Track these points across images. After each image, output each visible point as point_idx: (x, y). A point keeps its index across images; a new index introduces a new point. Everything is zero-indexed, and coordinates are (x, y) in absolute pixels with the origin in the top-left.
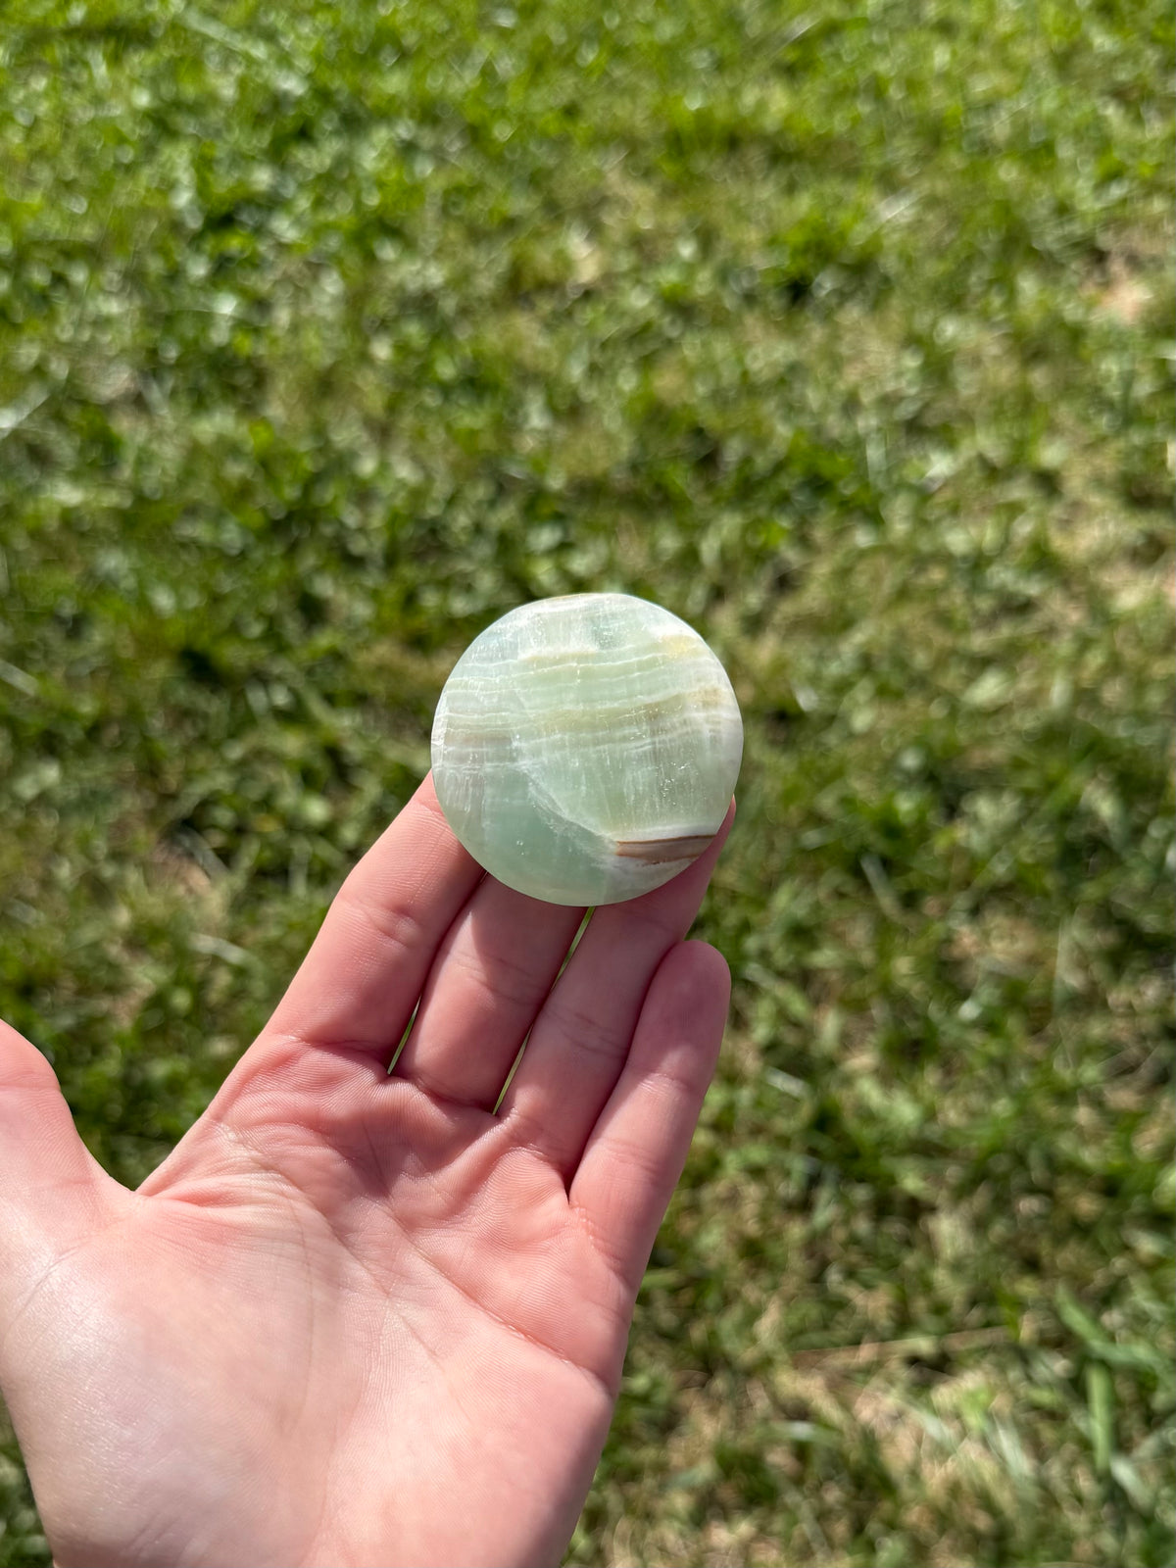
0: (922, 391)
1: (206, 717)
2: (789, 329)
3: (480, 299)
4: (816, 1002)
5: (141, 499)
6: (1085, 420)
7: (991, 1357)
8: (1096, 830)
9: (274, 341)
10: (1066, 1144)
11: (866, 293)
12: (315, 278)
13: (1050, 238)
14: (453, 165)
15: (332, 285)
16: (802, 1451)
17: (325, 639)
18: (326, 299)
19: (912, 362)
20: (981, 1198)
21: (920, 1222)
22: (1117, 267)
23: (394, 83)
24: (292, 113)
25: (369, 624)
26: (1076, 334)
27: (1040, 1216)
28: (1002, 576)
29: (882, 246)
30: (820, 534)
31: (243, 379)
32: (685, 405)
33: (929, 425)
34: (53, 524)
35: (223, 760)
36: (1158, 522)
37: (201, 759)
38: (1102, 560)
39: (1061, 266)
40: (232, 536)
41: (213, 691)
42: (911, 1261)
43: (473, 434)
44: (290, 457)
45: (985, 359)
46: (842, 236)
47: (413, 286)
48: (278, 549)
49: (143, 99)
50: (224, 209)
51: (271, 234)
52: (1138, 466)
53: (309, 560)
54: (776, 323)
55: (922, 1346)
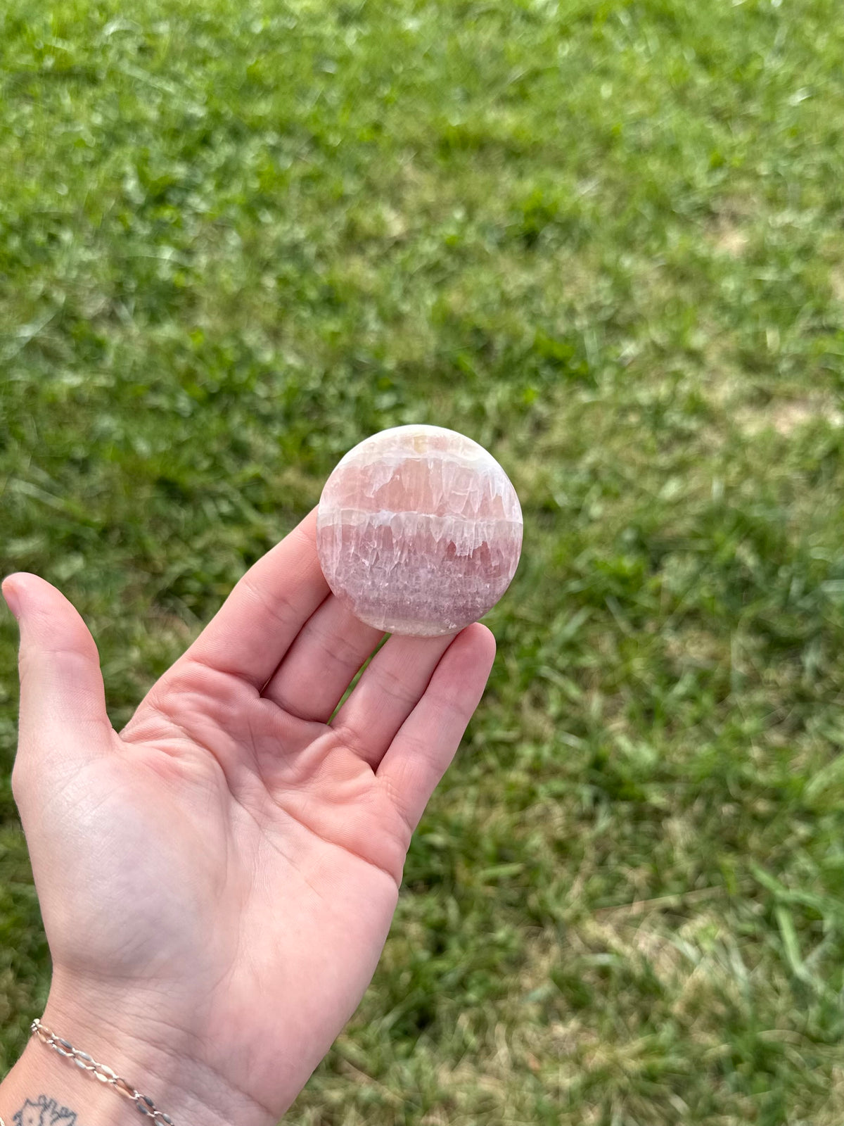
0: (613, 302)
1: (177, 521)
2: (528, 265)
3: (329, 247)
4: (585, 688)
5: (122, 383)
6: (716, 318)
7: (713, 905)
8: (745, 575)
9: (198, 277)
10: (747, 770)
11: (573, 241)
12: (222, 236)
13: (682, 206)
14: (304, 162)
15: (234, 239)
16: (604, 972)
17: (251, 470)
18: (230, 249)
19: (605, 284)
20: (698, 807)
21: (663, 823)
22: (724, 223)
23: (263, 108)
24: (197, 128)
25: (278, 459)
26: (705, 264)
27: (735, 816)
28: (674, 417)
29: (580, 211)
30: (559, 394)
31: (180, 301)
32: (468, 315)
33: (619, 323)
34: (63, 399)
35: (192, 549)
36: (764, 381)
37: (177, 549)
38: (733, 405)
39: (692, 222)
40: (184, 403)
41: (181, 505)
42: (659, 849)
43: (335, 335)
44: (217, 351)
45: (650, 281)
46: (555, 205)
47: (286, 240)
48: (216, 411)
49: (97, 119)
50: (158, 192)
51: (190, 206)
52: (750, 346)
53: (237, 419)
54: (520, 261)
55: (671, 902)
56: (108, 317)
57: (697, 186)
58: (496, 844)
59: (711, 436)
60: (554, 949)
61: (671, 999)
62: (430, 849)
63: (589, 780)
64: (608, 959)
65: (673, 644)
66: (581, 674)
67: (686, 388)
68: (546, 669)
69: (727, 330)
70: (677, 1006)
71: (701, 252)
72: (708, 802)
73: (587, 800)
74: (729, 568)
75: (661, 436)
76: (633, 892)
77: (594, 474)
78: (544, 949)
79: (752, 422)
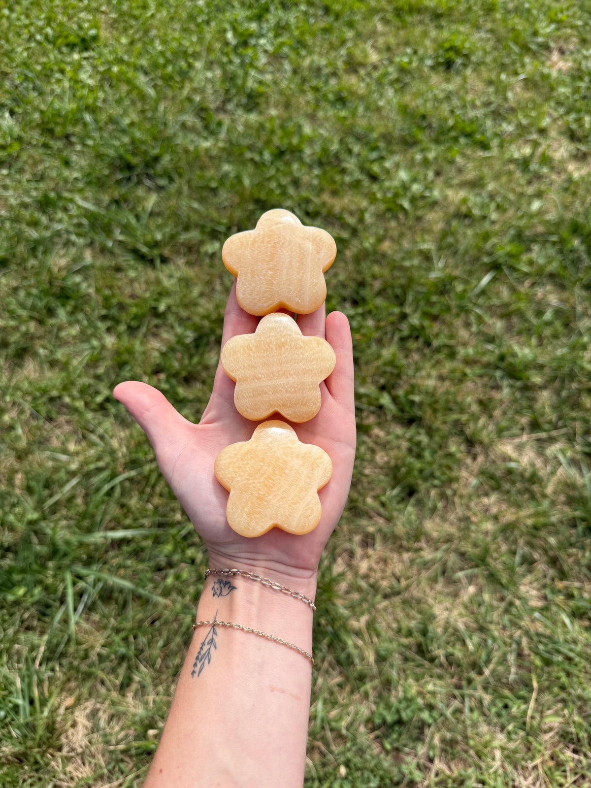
0: (498, 100)
2: (448, 79)
3: (339, 69)
4: (492, 317)
5: (231, 144)
6: (555, 109)
9: (268, 87)
10: (584, 364)
11: (472, 65)
12: (281, 64)
14: (321, 20)
15: (287, 66)
17: (304, 193)
18: (285, 71)
20: (557, 384)
22: (555, 54)
25: (318, 187)
26: (548, 78)
28: (534, 166)
29: (475, 48)
30: (469, 152)
32: (417, 107)
33: (500, 112)
34: (202, 154)
36: (583, 147)
39: (538, 54)
40: (267, 157)
43: (345, 118)
45: (517, 88)
46: (461, 45)
47: (314, 65)
48: (284, 161)
50: (243, 38)
51: (261, 46)
52: (573, 126)
53: (295, 166)
54: (443, 76)
55: (543, 435)
56: (222, 109)
57: (542, 31)
58: (447, 401)
59: (554, 177)
60: (481, 459)
61: (545, 487)
62: (412, 403)
63: (497, 368)
64: (513, 465)
65: (540, 292)
66: (490, 309)
67: (540, 150)
68: (470, 306)
69: (561, 116)
70: (549, 490)
71: (546, 71)
72: (563, 381)
73: (498, 378)
74: (571, 251)
75: (527, 177)
76: (523, 429)
77: (492, 197)
78: (475, 458)
79: (578, 169)
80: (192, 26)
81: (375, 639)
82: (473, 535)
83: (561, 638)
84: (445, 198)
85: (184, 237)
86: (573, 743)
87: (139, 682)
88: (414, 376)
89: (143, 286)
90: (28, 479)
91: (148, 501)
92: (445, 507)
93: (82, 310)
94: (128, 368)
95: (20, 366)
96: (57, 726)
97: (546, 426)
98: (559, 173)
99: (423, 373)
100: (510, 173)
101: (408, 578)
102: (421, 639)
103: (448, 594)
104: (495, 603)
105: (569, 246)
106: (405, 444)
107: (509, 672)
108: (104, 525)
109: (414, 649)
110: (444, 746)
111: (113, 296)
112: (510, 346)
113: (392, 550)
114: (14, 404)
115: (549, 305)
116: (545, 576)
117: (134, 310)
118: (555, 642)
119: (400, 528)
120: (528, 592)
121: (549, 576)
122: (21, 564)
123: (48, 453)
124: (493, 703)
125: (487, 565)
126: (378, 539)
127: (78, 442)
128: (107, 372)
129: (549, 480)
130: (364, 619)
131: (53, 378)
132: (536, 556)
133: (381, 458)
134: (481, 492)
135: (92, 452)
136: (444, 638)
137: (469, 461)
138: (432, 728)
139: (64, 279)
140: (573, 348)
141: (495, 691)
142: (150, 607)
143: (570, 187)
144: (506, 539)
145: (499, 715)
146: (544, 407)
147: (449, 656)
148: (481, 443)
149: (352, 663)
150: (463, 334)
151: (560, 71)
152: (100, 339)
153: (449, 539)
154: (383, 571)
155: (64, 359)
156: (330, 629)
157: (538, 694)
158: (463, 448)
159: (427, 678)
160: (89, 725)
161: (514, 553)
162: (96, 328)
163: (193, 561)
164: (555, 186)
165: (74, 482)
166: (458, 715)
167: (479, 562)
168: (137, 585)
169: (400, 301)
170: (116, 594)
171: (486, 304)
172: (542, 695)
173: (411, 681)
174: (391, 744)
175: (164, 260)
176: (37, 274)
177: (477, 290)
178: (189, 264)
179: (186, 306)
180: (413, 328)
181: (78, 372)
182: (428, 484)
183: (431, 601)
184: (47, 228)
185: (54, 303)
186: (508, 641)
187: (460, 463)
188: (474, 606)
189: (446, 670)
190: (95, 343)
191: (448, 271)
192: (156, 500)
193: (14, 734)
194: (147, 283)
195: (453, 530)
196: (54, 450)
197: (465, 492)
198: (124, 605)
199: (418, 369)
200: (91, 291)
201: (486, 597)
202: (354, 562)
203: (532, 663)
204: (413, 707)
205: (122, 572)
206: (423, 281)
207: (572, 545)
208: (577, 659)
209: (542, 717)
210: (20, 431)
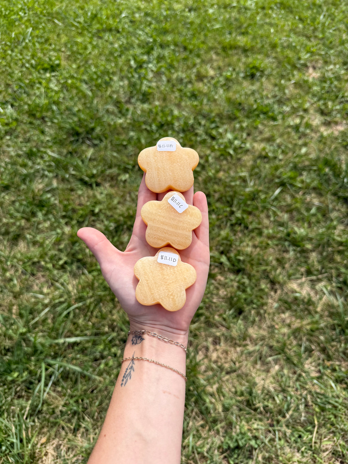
0: (280, 94)
3: (192, 79)
4: (282, 212)
5: (134, 121)
6: (312, 99)
9: (154, 89)
10: (336, 237)
11: (266, 76)
12: (160, 77)
13: (298, 64)
14: (182, 54)
15: (164, 78)
18: (163, 81)
21: (310, 253)
22: (311, 69)
23: (169, 38)
24: (150, 45)
26: (307, 82)
27: (332, 251)
28: (302, 129)
29: (267, 66)
30: (266, 122)
31: (150, 97)
32: (236, 99)
33: (282, 101)
34: (118, 126)
36: (328, 119)
38: (319, 126)
39: (301, 69)
40: (154, 128)
42: (309, 261)
43: (196, 106)
45: (290, 88)
46: (259, 66)
47: (179, 78)
49: (120, 43)
50: (140, 64)
51: (149, 68)
52: (323, 107)
53: (170, 132)
54: (250, 82)
55: (314, 278)
56: (128, 102)
57: (302, 58)
58: (259, 259)
59: (313, 135)
60: (279, 292)
61: (317, 307)
62: (239, 261)
63: (286, 240)
64: (297, 295)
65: (308, 198)
66: (280, 208)
67: (305, 120)
68: (269, 206)
69: (315, 102)
70: (319, 309)
71: (306, 78)
72: (324, 247)
73: (287, 246)
74: (324, 175)
75: (298, 135)
76: (302, 275)
77: (279, 146)
78: (276, 292)
79: (326, 130)
80: (112, 58)
81: (222, 398)
82: (277, 336)
83: (330, 395)
84: (253, 147)
85: (108, 172)
86: (341, 458)
87: (85, 428)
88: (239, 246)
89: (86, 199)
90: (20, 309)
91: (89, 321)
92: (260, 320)
93: (51, 213)
94: (77, 244)
95: (17, 245)
96: (36, 455)
97: (316, 273)
98: (316, 132)
99: (245, 244)
100: (289, 133)
101: (240, 362)
102: (248, 397)
103: (264, 371)
104: (291, 375)
105: (323, 172)
106: (236, 284)
107: (301, 416)
108: (64, 334)
109: (245, 403)
110: (264, 462)
111: (69, 204)
112: (293, 228)
113: (230, 346)
114: (12, 266)
115: (313, 205)
116: (319, 359)
117: (81, 212)
118: (326, 397)
119: (235, 333)
120: (309, 368)
121: (321, 359)
122: (16, 359)
123: (32, 294)
124: (292, 434)
125: (285, 353)
126: (222, 339)
127: (49, 287)
128: (65, 248)
129: (318, 303)
130: (215, 386)
131: (35, 251)
132: (313, 347)
133: (222, 292)
134: (280, 311)
135: (57, 293)
136: (262, 396)
137: (272, 293)
138: (257, 451)
139: (41, 196)
140: (329, 228)
141: (293, 427)
142: (91, 382)
143: (322, 140)
144: (296, 338)
145: (296, 442)
146: (313, 262)
147: (265, 407)
148: (279, 283)
149: (209, 413)
150: (266, 222)
151: (314, 78)
152: (62, 229)
153: (263, 339)
154: (226, 358)
155: (41, 241)
156: (195, 392)
157: (318, 428)
158: (269, 286)
159: (253, 421)
160: (55, 454)
161: (301, 346)
162: (59, 223)
163: (115, 355)
164: (314, 140)
165: (47, 310)
166: (272, 442)
167: (281, 351)
168: (83, 369)
169: (230, 204)
170: (71, 375)
171: (278, 205)
172: (321, 429)
173: (244, 423)
174: (233, 461)
175: (98, 185)
176: (26, 193)
177: (273, 198)
178: (111, 186)
179: (110, 209)
180: (237, 219)
181: (49, 247)
182: (250, 307)
183: (254, 375)
184: (31, 168)
185: (35, 209)
186: (300, 397)
187: (267, 294)
188: (278, 378)
189: (265, 415)
190: (59, 231)
191: (256, 187)
192: (94, 320)
193: (10, 461)
194: (88, 197)
195: (265, 333)
196: (36, 292)
197: (271, 311)
198: (76, 382)
199: (241, 242)
200: (57, 202)
201: (286, 371)
202: (209, 354)
203: (314, 410)
204: (246, 438)
205: (74, 361)
206: (242, 193)
207: (333, 340)
208: (340, 407)
209: (321, 442)
210: (15, 282)
